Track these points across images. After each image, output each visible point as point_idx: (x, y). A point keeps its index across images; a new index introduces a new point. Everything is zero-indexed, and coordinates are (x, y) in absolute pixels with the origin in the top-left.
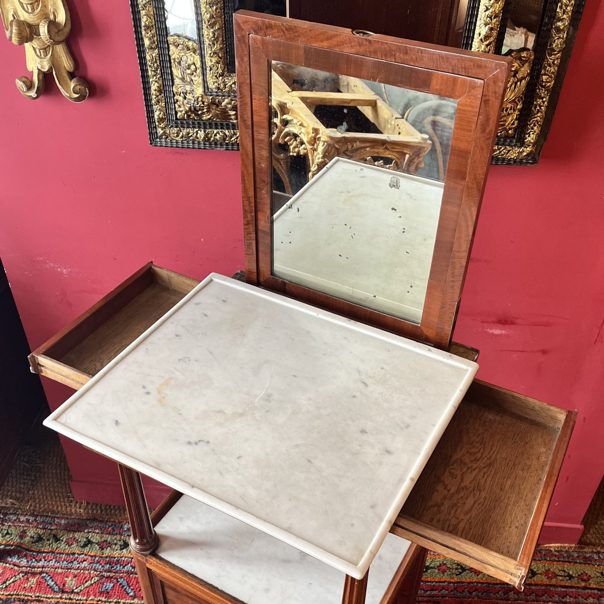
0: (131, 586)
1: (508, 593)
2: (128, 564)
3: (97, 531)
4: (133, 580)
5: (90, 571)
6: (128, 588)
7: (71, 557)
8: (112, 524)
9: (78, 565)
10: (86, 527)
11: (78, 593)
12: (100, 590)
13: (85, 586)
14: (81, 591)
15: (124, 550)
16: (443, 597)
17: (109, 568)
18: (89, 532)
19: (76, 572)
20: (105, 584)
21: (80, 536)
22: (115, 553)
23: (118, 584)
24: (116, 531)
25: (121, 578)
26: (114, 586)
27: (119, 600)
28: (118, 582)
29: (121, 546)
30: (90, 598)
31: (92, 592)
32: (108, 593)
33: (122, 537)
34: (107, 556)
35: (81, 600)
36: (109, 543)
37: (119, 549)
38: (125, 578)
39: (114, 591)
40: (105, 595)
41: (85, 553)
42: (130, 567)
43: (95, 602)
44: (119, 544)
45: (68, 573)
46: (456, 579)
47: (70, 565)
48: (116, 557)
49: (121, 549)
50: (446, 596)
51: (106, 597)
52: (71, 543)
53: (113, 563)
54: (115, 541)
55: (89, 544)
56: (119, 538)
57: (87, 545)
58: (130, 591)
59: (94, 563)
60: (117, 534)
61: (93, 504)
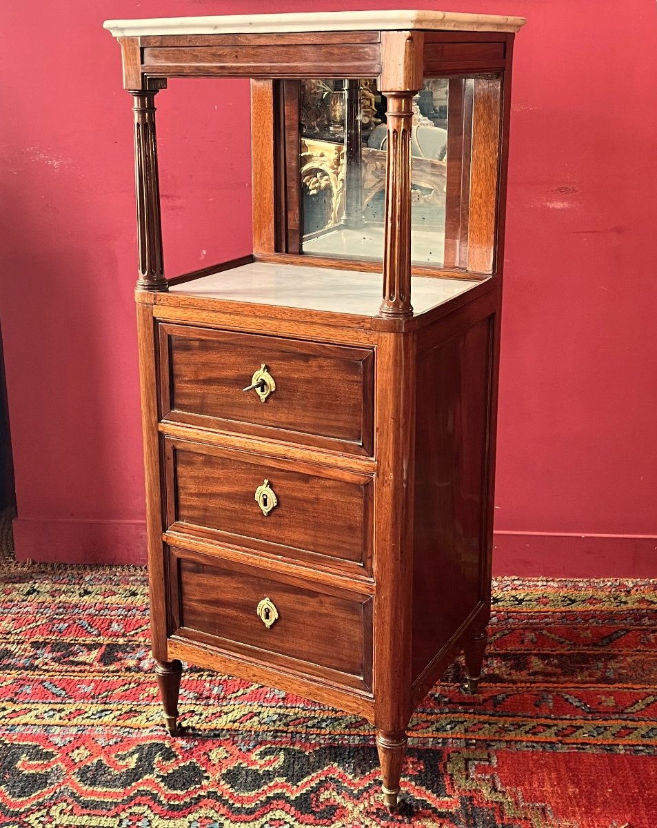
0: (95, 625)
1: (640, 620)
2: (91, 608)
3: (47, 582)
4: (97, 620)
5: (35, 615)
6: (89, 627)
7: (9, 603)
8: (68, 577)
9: (19, 610)
10: (32, 578)
11: (16, 633)
12: (50, 629)
13: (29, 627)
14: (21, 632)
15: (86, 597)
16: (547, 624)
17: (63, 611)
18: (35, 583)
19: (14, 617)
20: (56, 625)
21: (26, 587)
22: (71, 599)
23: (76, 625)
24: (74, 581)
25: (80, 619)
26: (69, 626)
27: (77, 639)
28: (75, 623)
29: (80, 594)
30: (35, 637)
31: (38, 632)
32: (60, 632)
33: (83, 586)
34: (60, 602)
35: (20, 639)
36: (64, 591)
37: (78, 596)
38: (86, 620)
39: (69, 631)
40: (56, 634)
41: (28, 600)
42: (92, 611)
43: (41, 640)
44: (78, 592)
45: (4, 617)
46: (563, 609)
47: (7, 610)
48: (73, 602)
49: (80, 596)
50: (551, 624)
51: (57, 636)
52: (8, 592)
53: (69, 608)
54: (72, 590)
55: (35, 593)
56: (77, 587)
57: (32, 594)
58: (92, 630)
59: (41, 608)
60: (74, 584)
61: (40, 564)
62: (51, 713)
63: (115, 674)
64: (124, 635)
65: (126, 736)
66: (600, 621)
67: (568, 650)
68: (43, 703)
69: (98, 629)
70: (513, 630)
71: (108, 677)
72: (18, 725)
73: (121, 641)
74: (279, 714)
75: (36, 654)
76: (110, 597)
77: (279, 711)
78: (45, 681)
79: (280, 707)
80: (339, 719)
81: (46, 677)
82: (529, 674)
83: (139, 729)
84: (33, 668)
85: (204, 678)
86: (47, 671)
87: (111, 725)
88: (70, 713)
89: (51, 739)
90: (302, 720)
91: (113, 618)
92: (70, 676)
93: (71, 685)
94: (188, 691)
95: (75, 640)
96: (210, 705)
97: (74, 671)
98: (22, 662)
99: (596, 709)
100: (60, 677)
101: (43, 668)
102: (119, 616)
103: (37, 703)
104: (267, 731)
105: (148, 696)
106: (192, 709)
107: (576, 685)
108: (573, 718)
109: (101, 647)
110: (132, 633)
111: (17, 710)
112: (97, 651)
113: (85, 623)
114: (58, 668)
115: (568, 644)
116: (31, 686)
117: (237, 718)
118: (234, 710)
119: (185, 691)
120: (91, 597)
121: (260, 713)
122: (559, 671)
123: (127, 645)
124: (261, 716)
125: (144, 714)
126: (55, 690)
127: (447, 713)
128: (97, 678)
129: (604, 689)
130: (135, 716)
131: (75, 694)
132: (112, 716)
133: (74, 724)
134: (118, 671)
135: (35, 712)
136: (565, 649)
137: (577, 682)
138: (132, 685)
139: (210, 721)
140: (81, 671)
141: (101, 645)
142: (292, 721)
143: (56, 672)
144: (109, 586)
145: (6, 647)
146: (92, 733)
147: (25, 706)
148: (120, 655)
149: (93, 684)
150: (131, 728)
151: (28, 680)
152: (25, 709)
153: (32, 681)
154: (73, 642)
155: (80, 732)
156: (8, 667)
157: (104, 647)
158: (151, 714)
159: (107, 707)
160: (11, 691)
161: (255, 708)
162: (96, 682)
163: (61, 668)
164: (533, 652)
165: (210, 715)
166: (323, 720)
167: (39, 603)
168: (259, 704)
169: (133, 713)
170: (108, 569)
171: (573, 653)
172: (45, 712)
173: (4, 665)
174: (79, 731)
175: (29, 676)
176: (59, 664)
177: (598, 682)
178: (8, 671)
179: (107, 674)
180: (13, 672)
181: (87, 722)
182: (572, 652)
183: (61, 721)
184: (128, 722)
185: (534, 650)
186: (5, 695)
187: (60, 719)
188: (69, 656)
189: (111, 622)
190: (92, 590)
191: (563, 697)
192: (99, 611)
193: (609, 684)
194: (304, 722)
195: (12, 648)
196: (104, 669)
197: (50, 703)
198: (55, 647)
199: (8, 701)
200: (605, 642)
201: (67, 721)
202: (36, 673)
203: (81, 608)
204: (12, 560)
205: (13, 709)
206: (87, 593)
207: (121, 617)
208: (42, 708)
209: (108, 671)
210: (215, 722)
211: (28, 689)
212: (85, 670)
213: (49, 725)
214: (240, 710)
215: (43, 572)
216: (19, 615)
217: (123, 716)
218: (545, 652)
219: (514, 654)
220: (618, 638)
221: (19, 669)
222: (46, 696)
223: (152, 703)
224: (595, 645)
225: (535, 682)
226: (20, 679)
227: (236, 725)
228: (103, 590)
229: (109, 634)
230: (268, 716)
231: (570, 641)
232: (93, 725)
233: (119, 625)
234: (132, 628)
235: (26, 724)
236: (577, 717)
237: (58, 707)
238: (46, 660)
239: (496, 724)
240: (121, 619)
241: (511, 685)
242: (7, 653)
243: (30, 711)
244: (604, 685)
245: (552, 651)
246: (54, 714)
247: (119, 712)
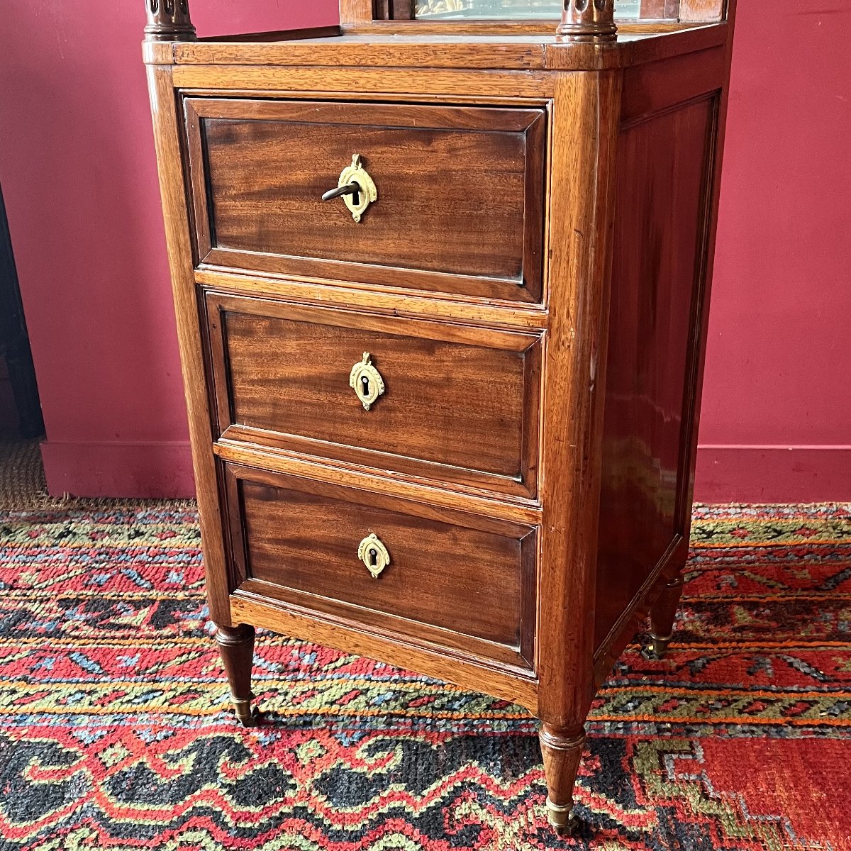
0: (147, 576)
2: (143, 553)
3: (87, 521)
4: (149, 570)
5: (67, 563)
6: (139, 579)
7: (33, 550)
8: (115, 514)
9: (47, 558)
10: (67, 516)
11: (40, 589)
12: (85, 582)
13: (58, 579)
14: (46, 586)
15: (137, 540)
16: (749, 563)
17: (105, 558)
18: (71, 523)
19: (39, 566)
20: (95, 576)
21: (58, 528)
22: (117, 542)
23: (121, 575)
24: (122, 520)
25: (127, 568)
26: (112, 577)
27: (121, 594)
28: (121, 573)
29: (129, 535)
30: (65, 593)
31: (70, 585)
32: (99, 586)
33: (133, 526)
34: (102, 546)
35: (46, 596)
36: (108, 533)
37: (127, 539)
38: (135, 569)
39: (112, 583)
40: (93, 588)
41: (60, 544)
42: (144, 557)
43: (72, 597)
44: (126, 533)
45: (26, 567)
46: (768, 543)
47: (30, 559)
48: (120, 547)
49: (129, 539)
50: (754, 562)
51: (95, 590)
52: (35, 535)
53: (113, 553)
54: (119, 530)
55: (70, 536)
56: (127, 527)
57: (66, 536)
58: (143, 581)
59: (77, 555)
60: (123, 523)
61: (81, 499)
62: (78, 696)
63: (170, 640)
64: (184, 588)
65: (180, 728)
66: (819, 557)
67: (782, 597)
68: (67, 682)
69: (150, 580)
70: (705, 571)
71: (159, 644)
72: (31, 714)
73: (180, 595)
74: (394, 691)
75: (64, 615)
76: (169, 539)
77: (393, 686)
78: (74, 652)
79: (396, 681)
80: (477, 697)
81: (75, 646)
82: (735, 630)
83: (199, 716)
84: (58, 634)
85: (290, 643)
86: (77, 638)
87: (160, 712)
88: (105, 695)
89: (75, 734)
90: (426, 699)
91: (171, 565)
92: (109, 644)
93: (109, 656)
94: (269, 662)
95: (119, 596)
96: (299, 680)
97: (114, 638)
98: (44, 626)
99: (832, 676)
100: (95, 646)
101: (73, 634)
102: (180, 563)
103: (60, 682)
104: (378, 715)
105: (214, 670)
106: (273, 687)
107: (801, 644)
108: (802, 689)
109: (153, 604)
110: (196, 585)
111: (31, 693)
112: (147, 609)
113: (134, 573)
114: (92, 633)
115: (781, 589)
116: (54, 659)
117: (337, 697)
118: (331, 687)
119: (265, 662)
120: (143, 540)
121: (368, 690)
122: (773, 624)
123: (188, 601)
124: (369, 694)
125: (207, 696)
126: (85, 664)
127: (626, 686)
128: (145, 646)
129: (839, 649)
130: (194, 698)
131: (113, 669)
132: (162, 698)
133: (109, 711)
134: (174, 636)
135: (56, 696)
136: (779, 594)
137: (801, 640)
138: (193, 655)
139: (298, 703)
140: (123, 637)
141: (153, 601)
142: (412, 700)
143: (89, 638)
144: (169, 524)
145: (25, 606)
146: (133, 725)
147: (42, 687)
148: (179, 614)
149: (138, 655)
150: (187, 715)
151: (51, 651)
152: (43, 691)
153: (56, 652)
154: (115, 598)
155: (117, 723)
156: (24, 633)
157: (157, 604)
158: (216, 694)
159: (156, 686)
160: (25, 667)
161: (362, 684)
162: (143, 651)
163: (97, 633)
164: (735, 599)
165: (299, 694)
166: (455, 699)
167: (74, 548)
168: (367, 678)
169: (191, 694)
170: (168, 503)
171: (789, 601)
172: (70, 695)
173: (20, 630)
174: (115, 720)
175: (52, 646)
176: (95, 627)
177: (829, 638)
178: (25, 640)
179: (159, 640)
180: (31, 639)
181: (127, 707)
182: (787, 598)
183: (91, 707)
184: (184, 707)
185: (736, 597)
186: (17, 671)
187: (90, 704)
188: (108, 617)
189: (169, 572)
190: (145, 531)
191: (785, 660)
192: (154, 558)
193: (844, 641)
194: (429, 702)
195: (32, 607)
196: (155, 633)
197: (78, 682)
198: (92, 605)
199: (19, 680)
200: (830, 585)
201: (99, 706)
202: (63, 640)
203: (129, 554)
204: (44, 495)
205: (25, 692)
206: (138, 534)
207: (182, 564)
208: (66, 689)
209: (161, 637)
210: (304, 704)
211: (48, 664)
212: (129, 635)
213: (74, 714)
214: (340, 686)
215: (83, 509)
216: (47, 564)
217: (177, 699)
218: (751, 599)
219: (710, 604)
220: (846, 579)
221: (40, 635)
222: (73, 673)
223: (220, 680)
224: (817, 589)
225: (743, 641)
226: (40, 650)
227: (335, 707)
228: (160, 531)
229: (165, 587)
230: (379, 695)
231: (782, 583)
232: (135, 713)
233: (178, 575)
234: (196, 578)
235: (42, 713)
236: (808, 689)
237: (88, 687)
238: (78, 624)
239: (696, 700)
240: (182, 567)
241: (710, 645)
242: (26, 615)
243: (50, 693)
244: (839, 643)
245: (760, 598)
246: (82, 698)
247: (172, 694)
